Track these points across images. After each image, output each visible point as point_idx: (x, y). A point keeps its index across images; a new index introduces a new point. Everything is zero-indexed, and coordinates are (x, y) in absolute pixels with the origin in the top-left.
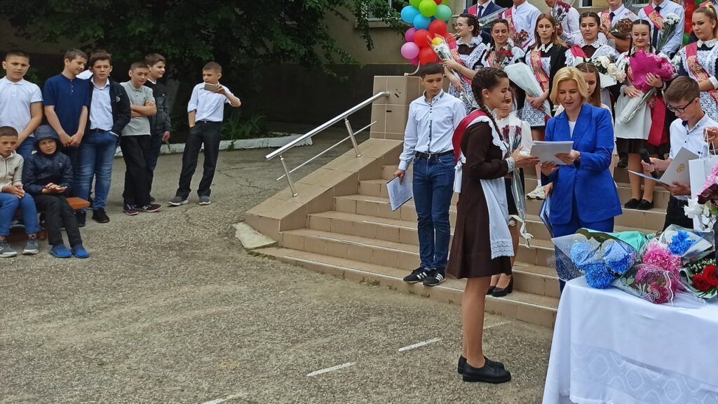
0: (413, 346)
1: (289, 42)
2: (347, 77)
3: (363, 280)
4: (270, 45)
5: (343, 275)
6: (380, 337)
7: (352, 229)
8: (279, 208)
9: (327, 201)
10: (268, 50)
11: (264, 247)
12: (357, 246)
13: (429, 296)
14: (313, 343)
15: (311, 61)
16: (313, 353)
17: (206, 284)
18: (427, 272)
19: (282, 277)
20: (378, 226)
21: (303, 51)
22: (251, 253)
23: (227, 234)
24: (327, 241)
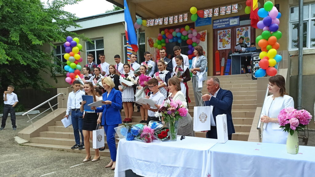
0: (75, 166)
1: (28, 80)
2: (49, 91)
3: (58, 150)
4: (21, 81)
5: (52, 149)
6: (64, 164)
7: (54, 136)
8: (29, 130)
9: (45, 128)
10: (21, 83)
11: (25, 143)
12: (56, 140)
13: (80, 153)
14: (42, 167)
15: (36, 87)
16: (42, 170)
17: (5, 154)
18: (78, 146)
19: (31, 151)
20: (62, 134)
21: (33, 83)
22: (21, 145)
23: (12, 140)
24: (46, 140)
